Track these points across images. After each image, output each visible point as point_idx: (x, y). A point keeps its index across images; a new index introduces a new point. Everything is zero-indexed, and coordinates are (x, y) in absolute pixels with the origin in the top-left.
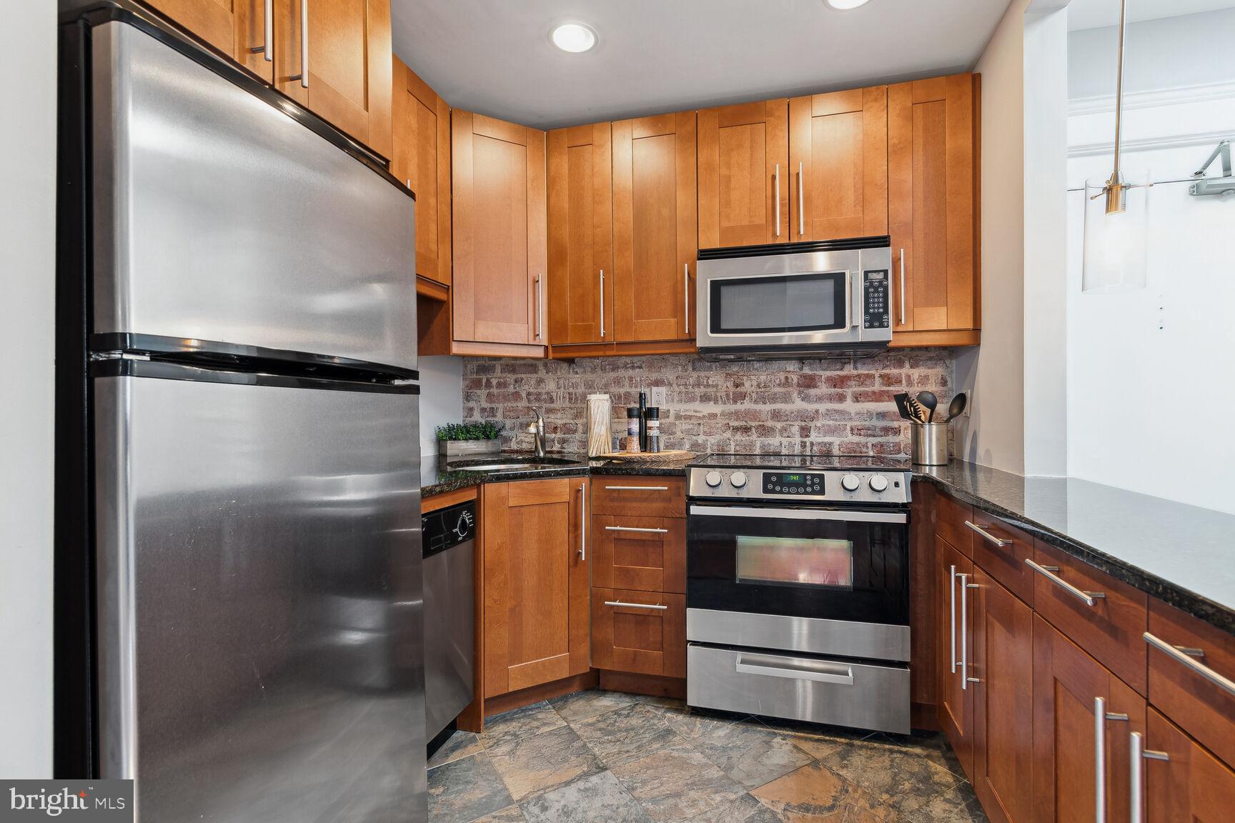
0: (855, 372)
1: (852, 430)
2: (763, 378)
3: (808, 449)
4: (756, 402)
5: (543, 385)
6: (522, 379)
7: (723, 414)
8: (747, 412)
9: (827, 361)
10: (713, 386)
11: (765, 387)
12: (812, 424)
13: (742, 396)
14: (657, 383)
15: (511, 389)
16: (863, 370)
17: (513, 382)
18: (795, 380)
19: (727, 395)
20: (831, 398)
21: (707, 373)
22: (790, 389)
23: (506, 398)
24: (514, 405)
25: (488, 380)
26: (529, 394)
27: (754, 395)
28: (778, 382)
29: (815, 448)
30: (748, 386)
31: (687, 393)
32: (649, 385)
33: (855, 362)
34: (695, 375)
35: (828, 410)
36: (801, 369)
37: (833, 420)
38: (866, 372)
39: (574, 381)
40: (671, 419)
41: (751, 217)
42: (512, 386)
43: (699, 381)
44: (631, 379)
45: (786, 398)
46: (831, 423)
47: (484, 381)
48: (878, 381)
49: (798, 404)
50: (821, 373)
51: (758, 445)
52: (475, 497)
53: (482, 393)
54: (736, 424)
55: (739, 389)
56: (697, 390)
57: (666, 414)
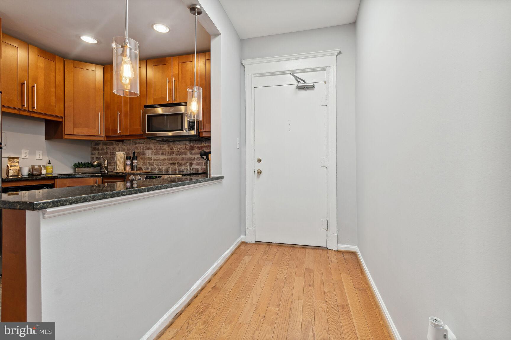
0: (205, 145)
2: (179, 147)
4: (177, 155)
5: (115, 149)
6: (108, 147)
7: (167, 159)
8: (174, 158)
9: (197, 141)
10: (165, 150)
11: (180, 150)
12: (193, 162)
13: (172, 153)
14: (148, 149)
15: (105, 151)
17: (106, 148)
18: (188, 148)
19: (169, 153)
21: (163, 145)
22: (186, 151)
23: (103, 154)
24: (106, 156)
25: (98, 148)
26: (110, 152)
27: (176, 152)
28: (183, 148)
29: (194, 170)
30: (175, 150)
31: (157, 152)
32: (146, 149)
33: (205, 142)
34: (159, 146)
35: (198, 157)
36: (190, 144)
37: (199, 161)
39: (124, 148)
40: (152, 161)
41: (162, 95)
42: (105, 150)
43: (160, 148)
44: (141, 147)
45: (185, 154)
46: (198, 161)
47: (97, 148)
49: (189, 156)
50: (196, 145)
51: (178, 169)
52: (54, 183)
53: (97, 152)
54: (171, 162)
55: (172, 151)
56: (160, 151)
57: (150, 159)
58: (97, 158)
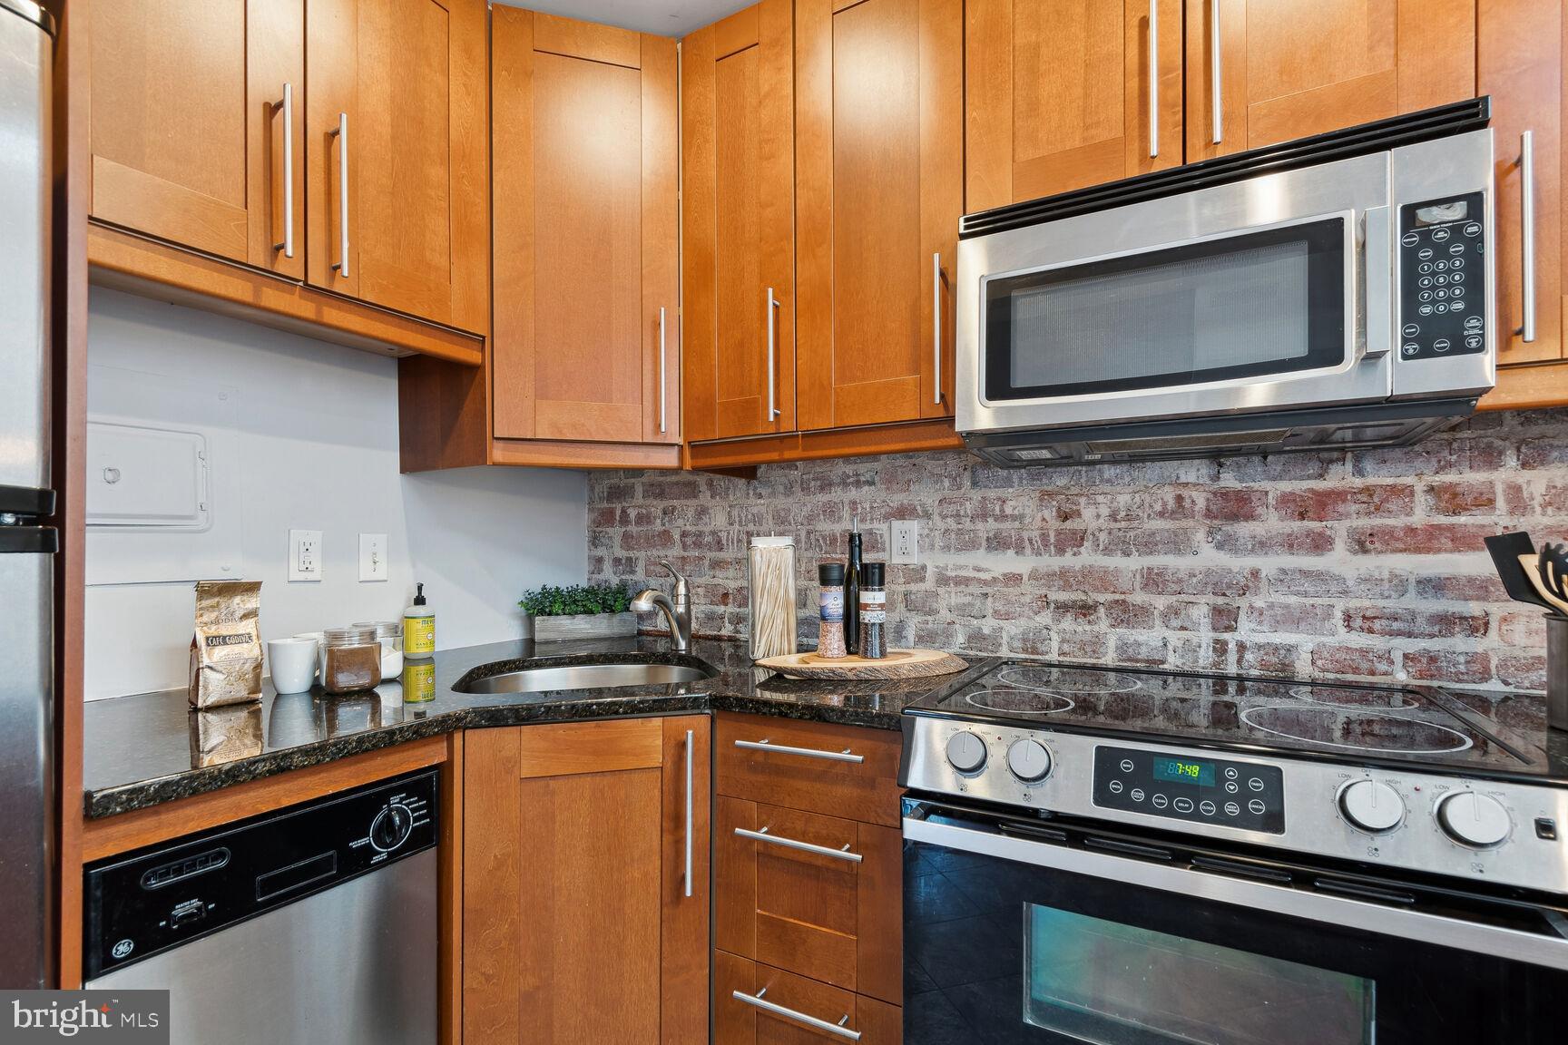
0: (1358, 482)
1: (1348, 618)
2: (1123, 500)
3: (1232, 657)
4: (1107, 551)
5: (706, 519)
6: (674, 508)
7: (1034, 576)
8: (1087, 573)
9: (1283, 458)
10: (1014, 518)
11: (1128, 518)
12: (1243, 603)
13: (1078, 539)
14: (902, 513)
15: (658, 526)
16: (1379, 476)
17: (659, 512)
18: (1201, 504)
19: (1044, 537)
20: (1290, 544)
21: (1000, 492)
22: (1190, 523)
23: (650, 542)
24: (662, 553)
25: (624, 511)
26: (684, 534)
27: (1103, 537)
28: (1158, 507)
29: (1249, 656)
30: (1090, 517)
31: (960, 532)
32: (887, 517)
33: (1358, 460)
34: (976, 495)
35: (1284, 571)
36: (1216, 478)
37: (1297, 594)
38: (1390, 481)
39: (755, 510)
40: (929, 584)
42: (658, 521)
43: (984, 507)
44: (854, 504)
45: (1178, 544)
46: (1293, 600)
47: (618, 512)
48: (1422, 502)
50: (1266, 485)
51: (1112, 643)
53: (616, 532)
54: (1063, 596)
55: (1069, 524)
56: (980, 525)
57: (918, 574)
58: (617, 561)
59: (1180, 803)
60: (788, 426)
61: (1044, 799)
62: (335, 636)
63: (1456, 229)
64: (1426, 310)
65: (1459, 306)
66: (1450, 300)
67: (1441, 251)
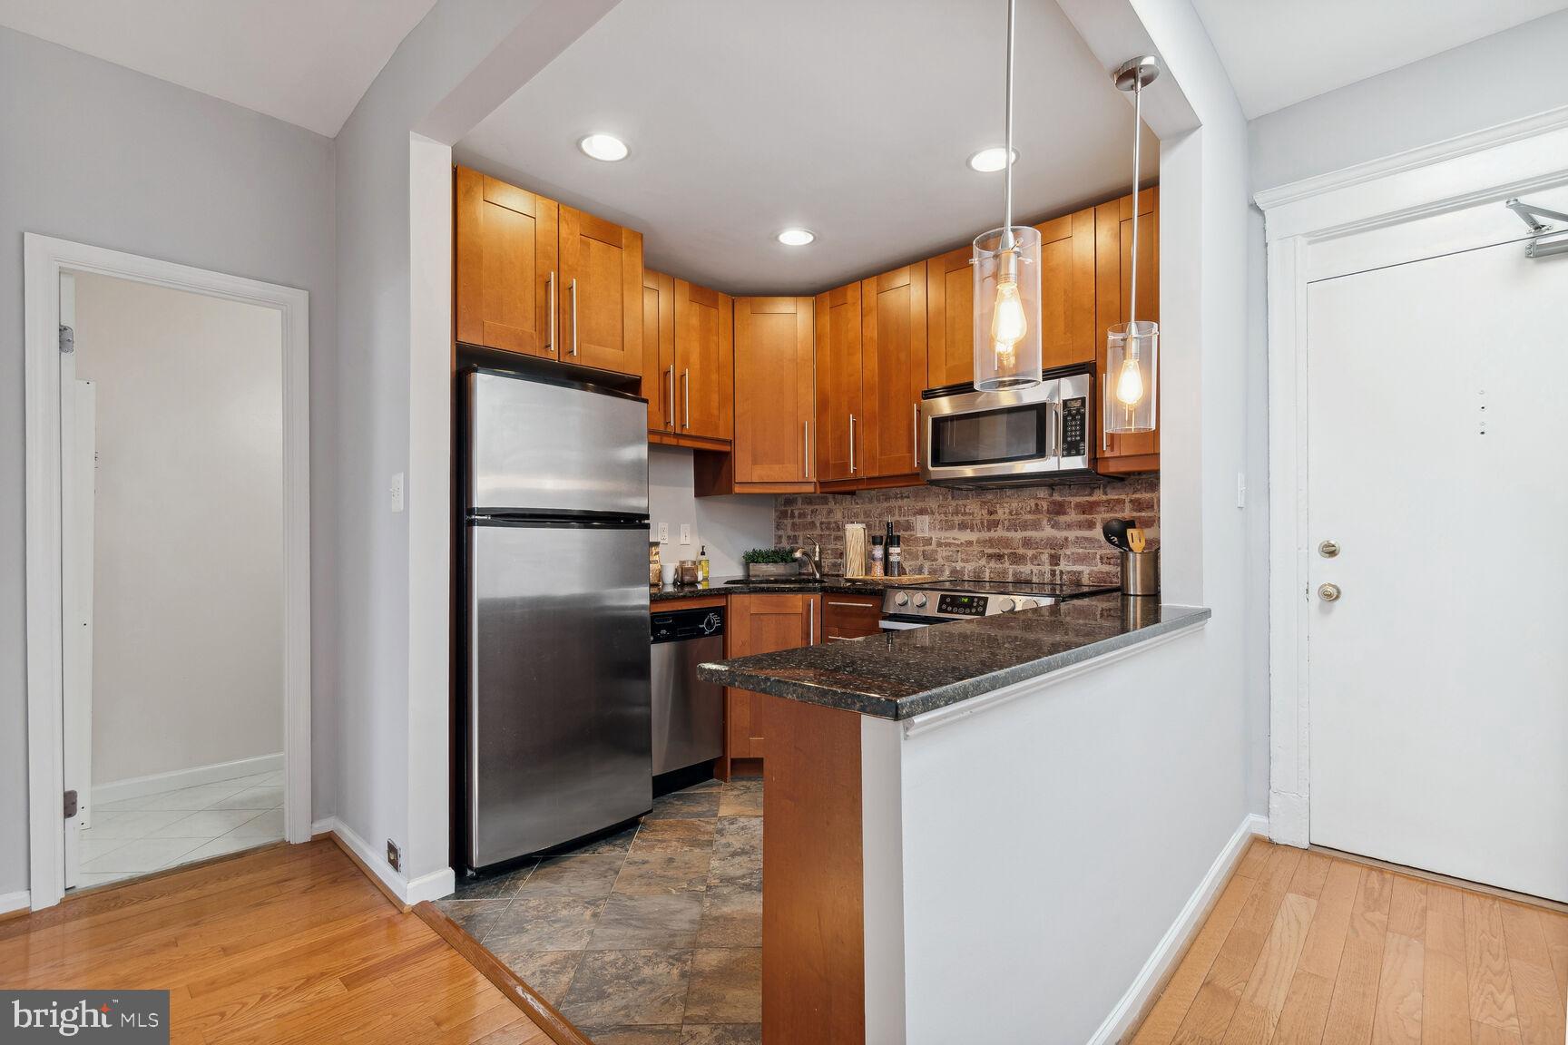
0: (1104, 498)
1: (1101, 558)
2: (1014, 505)
3: (1058, 578)
4: (1008, 530)
6: (817, 511)
7: (978, 542)
8: (1000, 540)
9: (1077, 487)
10: (970, 514)
11: (1017, 514)
12: (1061, 552)
13: (993, 525)
14: (922, 512)
15: (809, 519)
16: (1113, 496)
17: (810, 512)
18: (1045, 508)
19: (982, 523)
20: (1080, 526)
21: (964, 502)
22: (1041, 516)
23: (805, 527)
24: (809, 533)
25: (792, 513)
26: (821, 523)
27: (1006, 522)
28: (1028, 509)
29: (1064, 577)
30: (1002, 513)
31: (946, 521)
32: (915, 514)
33: (1105, 487)
34: (954, 503)
35: (1077, 538)
36: (1051, 495)
37: (1082, 548)
38: (1116, 497)
39: (855, 511)
40: (934, 546)
42: (809, 516)
43: (957, 509)
44: (900, 507)
45: (1036, 526)
46: (1081, 551)
47: (789, 512)
48: (1128, 505)
49: (1048, 532)
50: (1071, 499)
51: (1011, 573)
52: (724, 604)
53: (788, 522)
54: (990, 551)
55: (992, 517)
56: (955, 518)
57: (928, 541)
58: (789, 537)
59: (961, 610)
60: (861, 475)
61: (923, 613)
62: (683, 562)
63: (1078, 410)
64: (1069, 439)
65: (1078, 438)
66: (1076, 436)
67: (1074, 418)
